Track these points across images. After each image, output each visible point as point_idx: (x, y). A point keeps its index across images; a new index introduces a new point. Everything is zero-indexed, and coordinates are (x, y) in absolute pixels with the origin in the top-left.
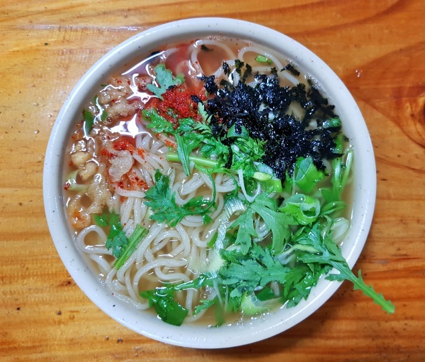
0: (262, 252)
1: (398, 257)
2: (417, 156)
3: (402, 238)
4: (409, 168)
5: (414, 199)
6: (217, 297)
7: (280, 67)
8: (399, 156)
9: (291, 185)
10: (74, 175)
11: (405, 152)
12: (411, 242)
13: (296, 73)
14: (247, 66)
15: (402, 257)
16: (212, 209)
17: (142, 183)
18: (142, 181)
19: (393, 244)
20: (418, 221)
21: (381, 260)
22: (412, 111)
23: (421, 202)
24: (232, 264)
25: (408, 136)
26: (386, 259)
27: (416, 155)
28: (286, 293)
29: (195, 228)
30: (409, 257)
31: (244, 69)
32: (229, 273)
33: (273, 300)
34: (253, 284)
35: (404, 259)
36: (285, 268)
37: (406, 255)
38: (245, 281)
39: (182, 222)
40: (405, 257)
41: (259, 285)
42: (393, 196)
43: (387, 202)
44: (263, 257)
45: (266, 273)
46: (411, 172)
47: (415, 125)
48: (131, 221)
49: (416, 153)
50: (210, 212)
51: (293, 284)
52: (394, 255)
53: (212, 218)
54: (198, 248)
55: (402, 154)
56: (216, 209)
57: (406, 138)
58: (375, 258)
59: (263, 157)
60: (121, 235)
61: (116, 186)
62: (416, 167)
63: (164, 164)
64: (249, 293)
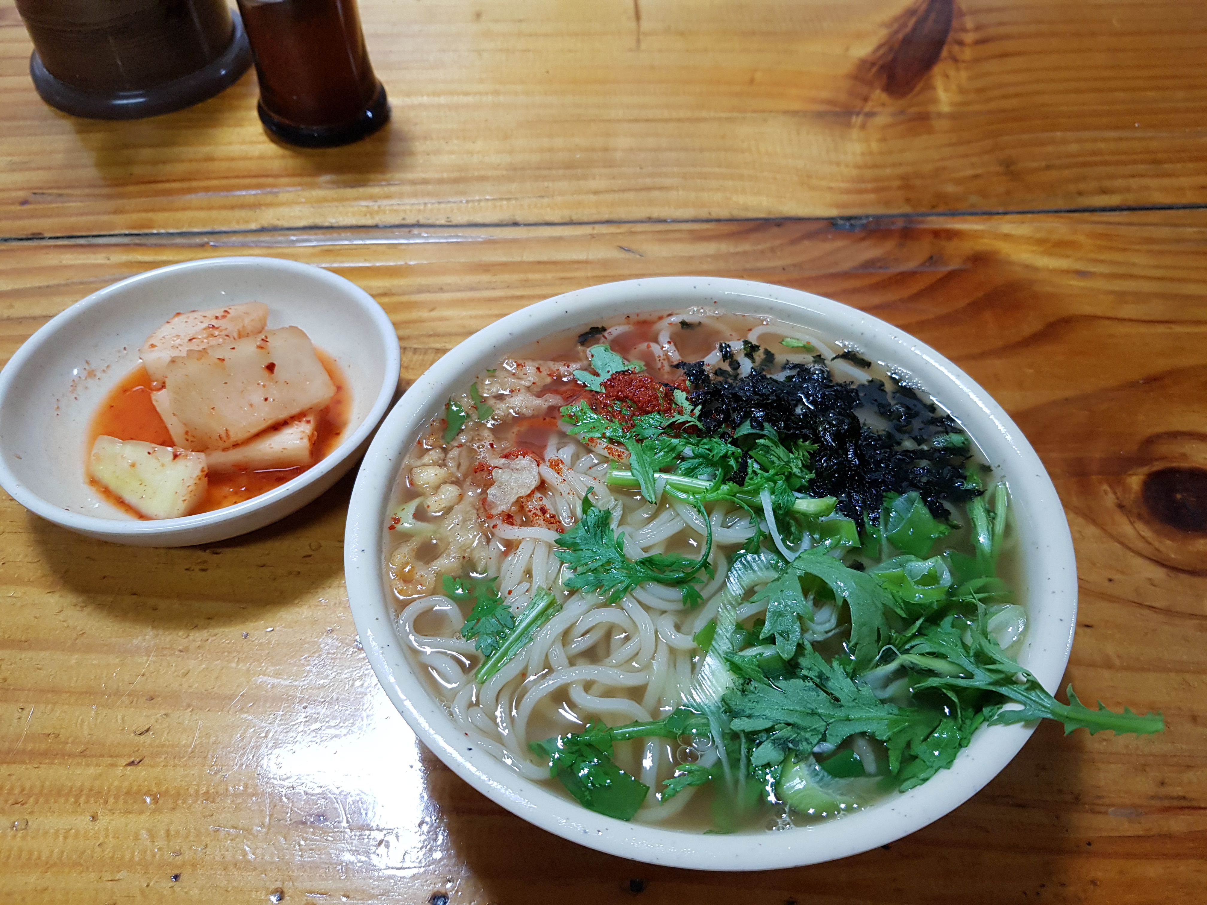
0: (825, 669)
1: (1166, 803)
2: (1151, 582)
3: (1164, 756)
4: (1141, 605)
5: (1171, 671)
6: (719, 762)
7: (828, 354)
8: (1110, 580)
9: (878, 541)
10: (412, 507)
11: (1122, 573)
12: (1189, 767)
13: (864, 364)
14: (767, 353)
15: (1175, 803)
16: (703, 575)
17: (553, 521)
18: (553, 517)
19: (1143, 768)
20: (1194, 719)
21: (1123, 806)
22: (1118, 498)
23: (1189, 677)
24: (754, 684)
25: (1122, 543)
26: (1134, 806)
27: (1150, 579)
28: (894, 765)
29: (664, 612)
30: (1195, 804)
31: (759, 355)
32: (748, 706)
33: (862, 780)
34: (808, 735)
35: (1182, 808)
36: (886, 706)
37: (1184, 798)
38: (788, 724)
39: (634, 593)
40: (1184, 803)
41: (824, 739)
42: (1117, 662)
43: (1106, 674)
44: (828, 678)
45: (840, 714)
46: (1146, 612)
47: (1132, 523)
48: (525, 585)
49: (1150, 575)
50: (699, 581)
51: (909, 745)
52: (1153, 798)
53: (705, 594)
54: (672, 651)
55: (1116, 577)
56: (712, 577)
57: (1118, 546)
58: (1107, 801)
59: (811, 481)
60: (499, 612)
61: (499, 522)
62: (1157, 605)
63: (601, 489)
64: (801, 757)
